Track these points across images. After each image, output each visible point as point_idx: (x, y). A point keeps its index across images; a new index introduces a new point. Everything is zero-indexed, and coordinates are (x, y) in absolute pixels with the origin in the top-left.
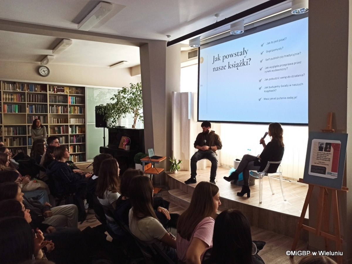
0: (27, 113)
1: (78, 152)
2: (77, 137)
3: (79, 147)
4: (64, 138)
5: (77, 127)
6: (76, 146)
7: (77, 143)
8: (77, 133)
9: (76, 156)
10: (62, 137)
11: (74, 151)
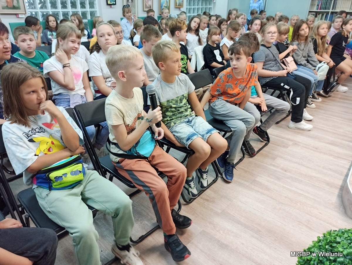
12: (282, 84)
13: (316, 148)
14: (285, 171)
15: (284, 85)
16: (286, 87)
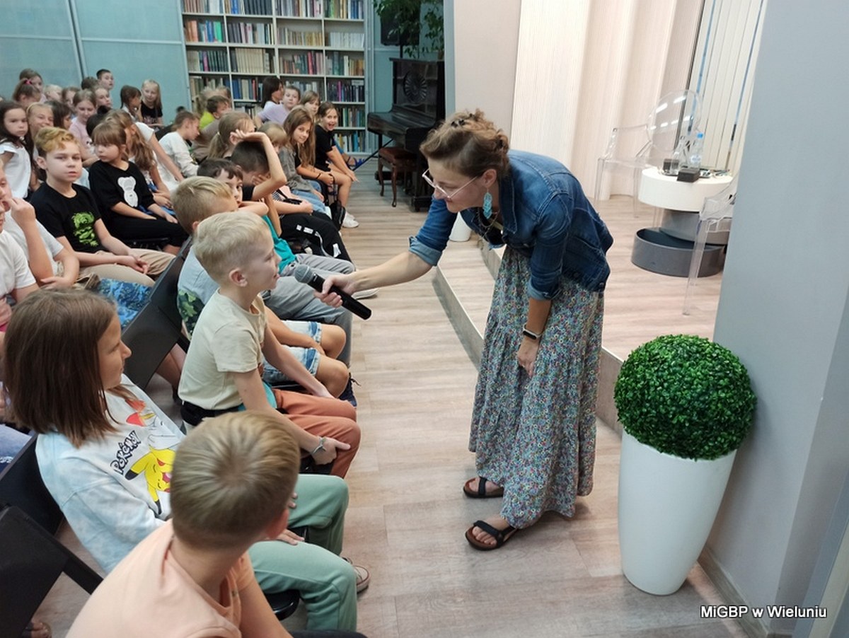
1: (347, 125)
2: (346, 85)
3: (351, 114)
4: (315, 85)
5: (346, 58)
6: (344, 110)
7: (345, 101)
8: (346, 75)
9: (343, 136)
10: (310, 83)
11: (341, 124)
12: (299, 228)
13: (397, 321)
14: (394, 369)
15: (303, 229)
16: (307, 230)
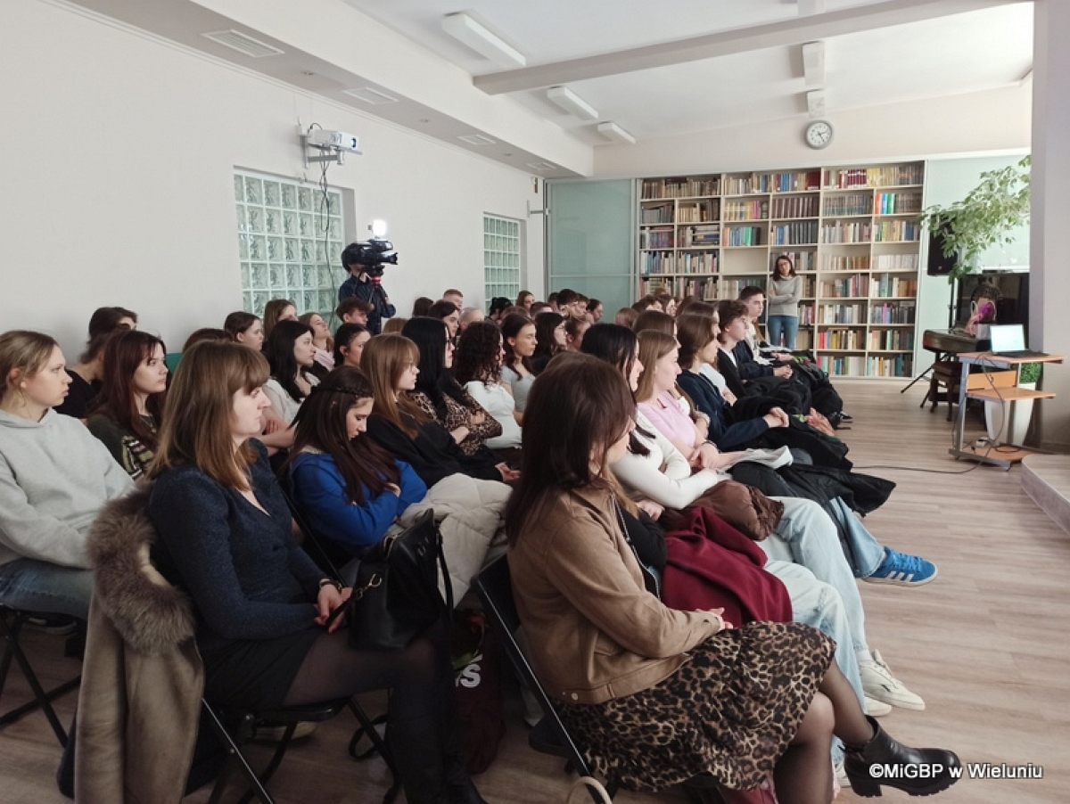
0: (769, 246)
1: (892, 348)
2: (894, 307)
3: (897, 336)
4: (856, 307)
5: (896, 280)
6: (889, 333)
7: (891, 322)
8: (895, 296)
10: (851, 306)
11: (883, 346)
